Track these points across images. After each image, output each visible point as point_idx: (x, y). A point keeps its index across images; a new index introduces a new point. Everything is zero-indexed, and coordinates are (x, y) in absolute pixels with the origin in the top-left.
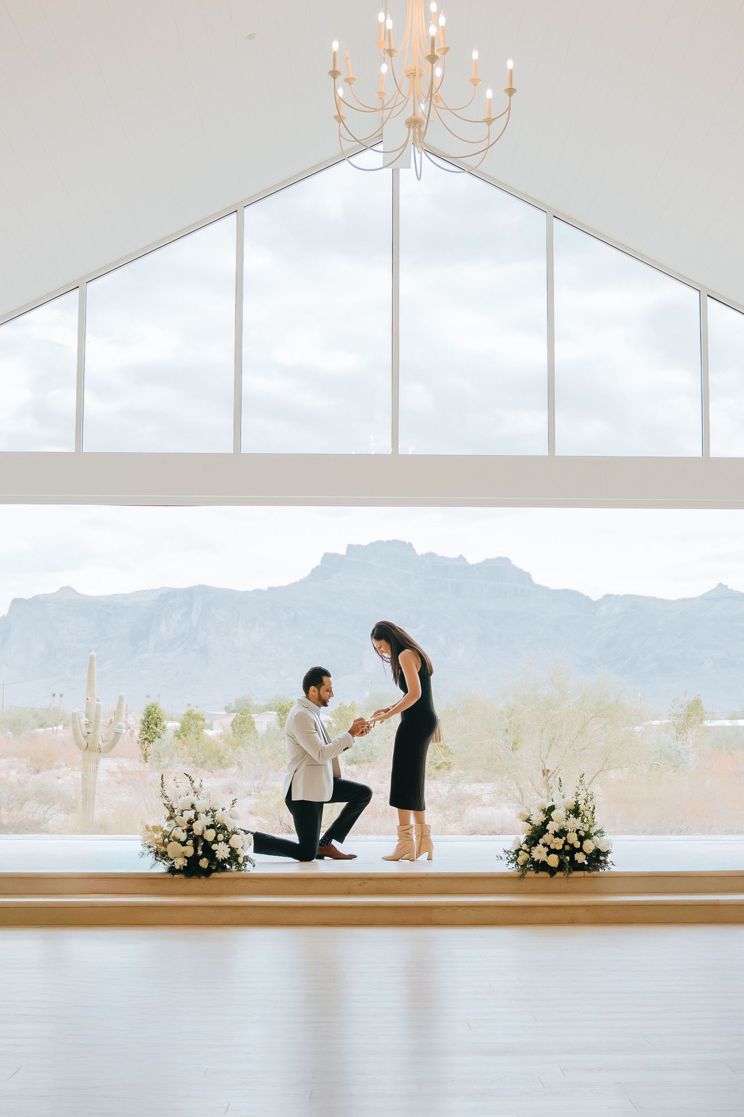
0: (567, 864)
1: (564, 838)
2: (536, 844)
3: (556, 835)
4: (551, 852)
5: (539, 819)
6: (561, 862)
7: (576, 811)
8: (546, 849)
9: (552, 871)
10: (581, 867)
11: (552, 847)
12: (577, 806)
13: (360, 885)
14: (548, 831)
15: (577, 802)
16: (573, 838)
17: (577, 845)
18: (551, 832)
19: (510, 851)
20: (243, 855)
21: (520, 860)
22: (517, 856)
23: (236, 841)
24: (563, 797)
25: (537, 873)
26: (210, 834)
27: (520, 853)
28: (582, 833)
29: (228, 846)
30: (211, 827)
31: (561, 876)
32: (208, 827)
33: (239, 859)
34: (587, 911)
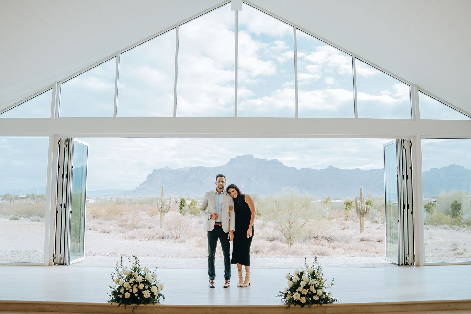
0: (310, 301)
1: (308, 289)
2: (295, 291)
3: (305, 288)
4: (302, 295)
5: (296, 279)
6: (307, 301)
7: (313, 275)
8: (300, 295)
9: (303, 305)
10: (316, 302)
11: (303, 293)
12: (314, 273)
13: (212, 311)
14: (301, 285)
15: (314, 271)
16: (312, 289)
17: (314, 292)
18: (302, 286)
19: (282, 293)
20: (157, 295)
21: (287, 298)
22: (286, 296)
23: (154, 289)
24: (307, 267)
25: (295, 305)
26: (141, 286)
27: (287, 295)
28: (317, 286)
29: (150, 292)
30: (143, 282)
31: (306, 307)
32: (141, 283)
33: (155, 297)
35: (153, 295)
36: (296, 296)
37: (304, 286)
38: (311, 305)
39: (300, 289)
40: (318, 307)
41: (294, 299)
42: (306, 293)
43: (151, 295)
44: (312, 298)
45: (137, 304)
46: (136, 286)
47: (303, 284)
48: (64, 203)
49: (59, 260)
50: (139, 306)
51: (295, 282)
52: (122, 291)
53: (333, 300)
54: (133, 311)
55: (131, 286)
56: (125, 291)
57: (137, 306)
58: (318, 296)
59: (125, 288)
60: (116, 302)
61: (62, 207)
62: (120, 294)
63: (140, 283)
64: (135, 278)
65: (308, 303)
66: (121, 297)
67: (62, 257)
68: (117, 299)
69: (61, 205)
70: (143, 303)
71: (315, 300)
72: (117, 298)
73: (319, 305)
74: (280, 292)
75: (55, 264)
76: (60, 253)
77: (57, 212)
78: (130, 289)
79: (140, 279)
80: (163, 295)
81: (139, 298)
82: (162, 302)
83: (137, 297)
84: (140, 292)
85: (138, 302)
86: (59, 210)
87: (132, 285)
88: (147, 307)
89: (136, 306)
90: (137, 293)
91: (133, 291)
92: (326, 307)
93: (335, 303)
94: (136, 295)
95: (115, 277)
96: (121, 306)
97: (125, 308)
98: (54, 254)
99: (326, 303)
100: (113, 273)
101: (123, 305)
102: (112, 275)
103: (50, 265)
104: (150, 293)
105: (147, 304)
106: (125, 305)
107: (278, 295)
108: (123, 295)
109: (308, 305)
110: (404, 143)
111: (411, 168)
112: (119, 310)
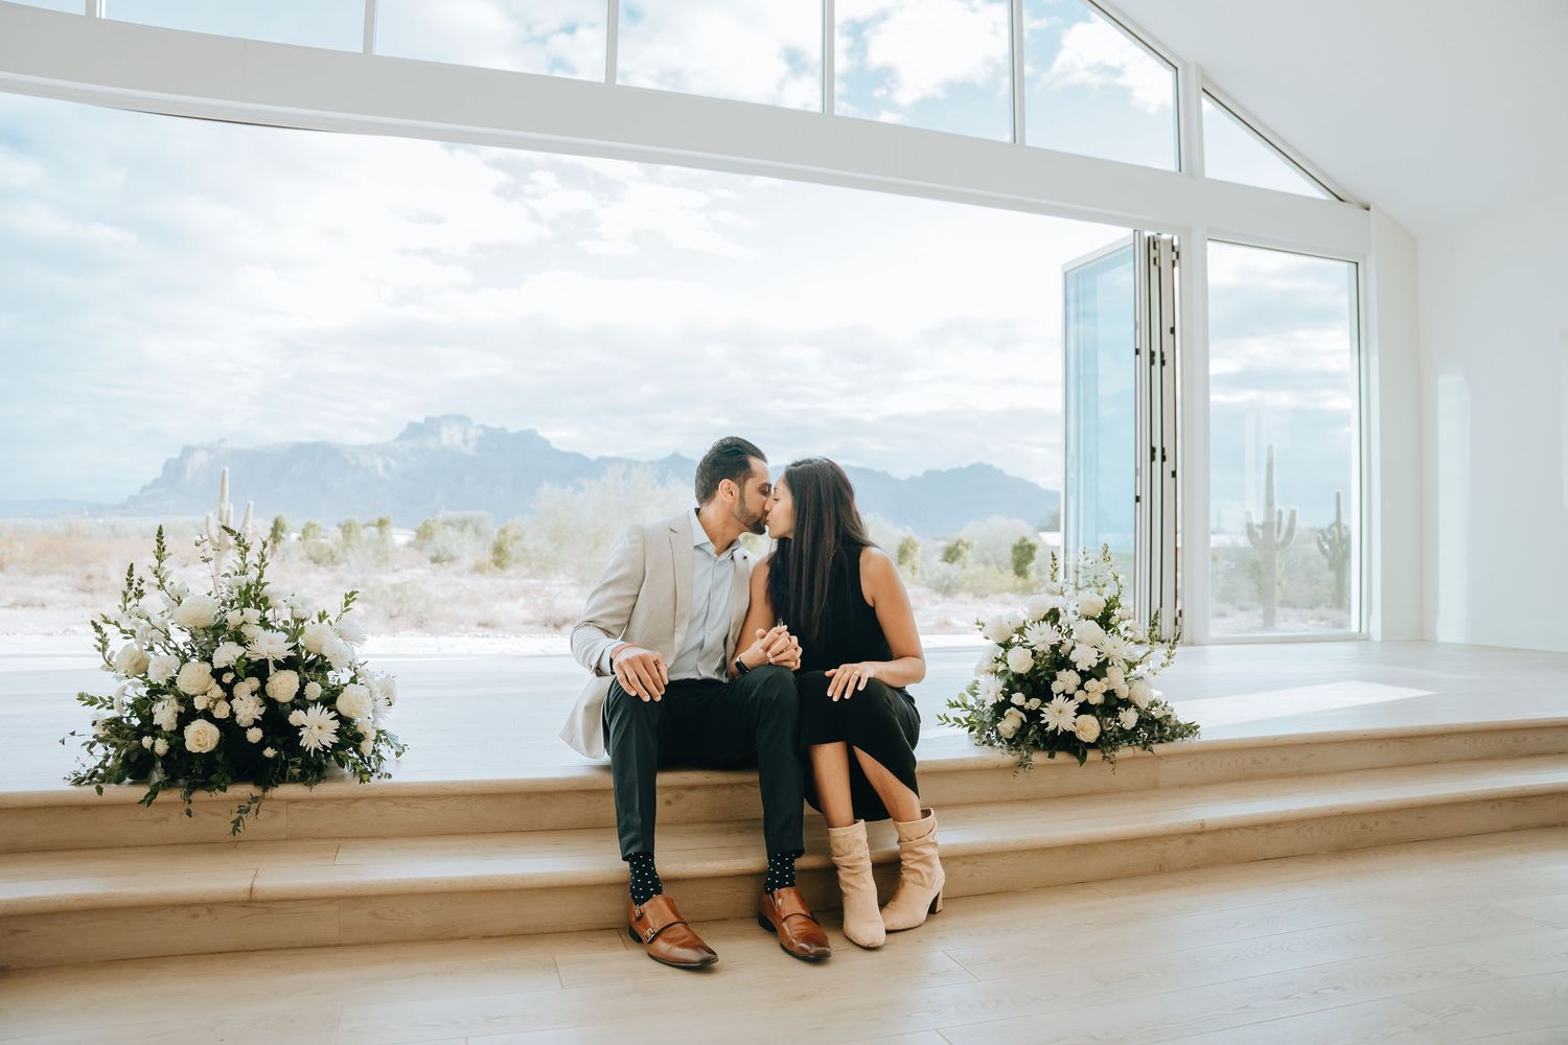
1: (1104, 681)
3: (1088, 674)
5: (1044, 638)
6: (1101, 732)
8: (1071, 705)
9: (1084, 751)
10: (1129, 736)
11: (1082, 697)
12: (1108, 611)
16: (1116, 679)
17: (1124, 692)
20: (371, 735)
21: (1006, 727)
22: (1000, 718)
23: (350, 701)
25: (1051, 756)
26: (284, 685)
27: (1007, 711)
29: (333, 714)
30: (288, 664)
32: (280, 666)
33: (363, 744)
34: (1190, 842)
36: (1059, 715)
37: (1089, 666)
38: (1115, 750)
39: (1066, 681)
40: (1134, 758)
41: (1046, 725)
42: (1095, 700)
43: (338, 733)
45: (257, 784)
46: (254, 681)
47: (1082, 656)
50: (272, 799)
51: (1042, 649)
52: (165, 714)
54: (237, 823)
55: (219, 682)
56: (188, 714)
57: (263, 797)
58: (1136, 708)
59: (186, 700)
60: (128, 780)
62: (155, 731)
63: (273, 667)
64: (239, 638)
65: (1104, 742)
66: (161, 747)
68: (136, 766)
70: (293, 780)
71: (1127, 727)
72: (134, 758)
73: (1138, 750)
74: (952, 705)
78: (216, 701)
79: (270, 645)
81: (269, 752)
82: (404, 770)
83: (262, 745)
84: (275, 717)
85: (264, 774)
87: (227, 679)
89: (255, 799)
90: (256, 723)
91: (233, 714)
92: (1160, 757)
94: (254, 735)
95: (117, 643)
96: (162, 804)
97: (189, 813)
99: (1161, 740)
100: (107, 621)
101: (175, 795)
102: (98, 629)
104: (335, 724)
105: (318, 781)
106: (188, 794)
107: (947, 719)
108: (177, 737)
109: (1103, 752)
110: (1155, 248)
111: (1173, 331)
112: (157, 821)
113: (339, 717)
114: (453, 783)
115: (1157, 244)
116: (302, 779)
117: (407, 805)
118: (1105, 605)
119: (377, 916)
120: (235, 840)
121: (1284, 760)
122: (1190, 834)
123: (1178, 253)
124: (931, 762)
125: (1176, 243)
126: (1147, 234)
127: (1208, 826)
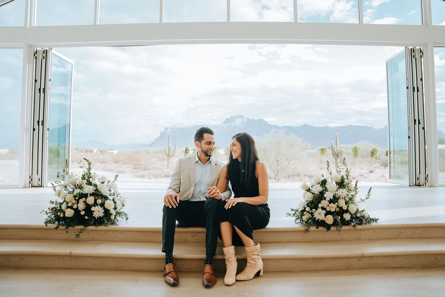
0: (339, 222)
1: (337, 204)
2: (316, 208)
3: (331, 201)
4: (328, 213)
5: (318, 189)
6: (335, 220)
7: (341, 184)
8: (324, 212)
9: (328, 227)
10: (348, 223)
11: (328, 209)
12: (343, 180)
14: (325, 198)
15: (342, 177)
16: (342, 203)
17: (345, 208)
18: (328, 199)
19: (296, 211)
20: (114, 214)
21: (305, 218)
22: (303, 215)
23: (109, 204)
24: (331, 174)
25: (317, 228)
26: (91, 200)
27: (305, 213)
28: (347, 199)
29: (102, 208)
31: (333, 231)
33: (111, 216)
34: (360, 260)
35: (107, 212)
36: (319, 215)
37: (330, 199)
38: (341, 227)
39: (324, 203)
40: (350, 230)
41: (315, 218)
42: (333, 210)
43: (104, 213)
44: (342, 217)
45: (84, 225)
46: (84, 199)
47: (329, 195)
48: (41, 119)
49: (36, 182)
50: (87, 230)
51: (316, 193)
53: (370, 220)
54: (77, 235)
55: (75, 199)
56: (67, 207)
57: (85, 229)
58: (350, 213)
59: (67, 203)
61: (39, 125)
62: (61, 211)
63: (89, 195)
64: (81, 187)
65: (336, 224)
67: (39, 179)
68: (58, 219)
69: (38, 122)
70: (92, 225)
71: (347, 219)
72: (57, 217)
73: (351, 227)
74: (292, 210)
75: (32, 187)
76: (37, 174)
77: (34, 130)
78: (74, 204)
79: (88, 189)
80: (126, 214)
81: (86, 217)
82: (122, 223)
83: (85, 215)
84: (88, 208)
85: (86, 223)
86: (36, 127)
87: (77, 198)
88: (99, 231)
89: (82, 229)
90: (84, 210)
91: (78, 207)
92: (361, 230)
93: (374, 224)
94: (83, 213)
97: (68, 232)
98: (31, 175)
99: (361, 224)
101: (64, 227)
103: (25, 187)
104: (103, 211)
105: (99, 226)
106: (67, 227)
107: (290, 214)
108: (64, 213)
109: (337, 227)
110: (414, 52)
111: (422, 79)
112: (62, 234)
113: (105, 209)
114: (132, 228)
115: (414, 50)
116: (94, 224)
117: (121, 233)
118: (341, 178)
119: (102, 262)
120: (77, 239)
121: (413, 232)
122: (360, 257)
123: (422, 53)
124: (275, 228)
125: (422, 49)
126: (410, 48)
127: (365, 255)
